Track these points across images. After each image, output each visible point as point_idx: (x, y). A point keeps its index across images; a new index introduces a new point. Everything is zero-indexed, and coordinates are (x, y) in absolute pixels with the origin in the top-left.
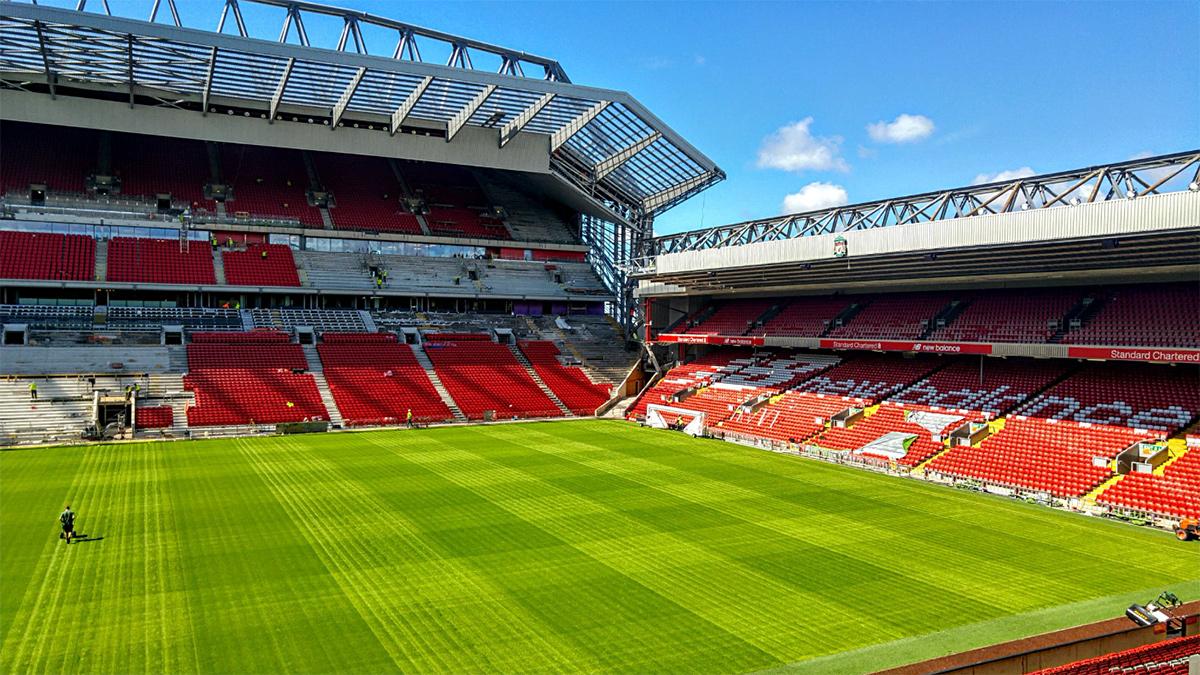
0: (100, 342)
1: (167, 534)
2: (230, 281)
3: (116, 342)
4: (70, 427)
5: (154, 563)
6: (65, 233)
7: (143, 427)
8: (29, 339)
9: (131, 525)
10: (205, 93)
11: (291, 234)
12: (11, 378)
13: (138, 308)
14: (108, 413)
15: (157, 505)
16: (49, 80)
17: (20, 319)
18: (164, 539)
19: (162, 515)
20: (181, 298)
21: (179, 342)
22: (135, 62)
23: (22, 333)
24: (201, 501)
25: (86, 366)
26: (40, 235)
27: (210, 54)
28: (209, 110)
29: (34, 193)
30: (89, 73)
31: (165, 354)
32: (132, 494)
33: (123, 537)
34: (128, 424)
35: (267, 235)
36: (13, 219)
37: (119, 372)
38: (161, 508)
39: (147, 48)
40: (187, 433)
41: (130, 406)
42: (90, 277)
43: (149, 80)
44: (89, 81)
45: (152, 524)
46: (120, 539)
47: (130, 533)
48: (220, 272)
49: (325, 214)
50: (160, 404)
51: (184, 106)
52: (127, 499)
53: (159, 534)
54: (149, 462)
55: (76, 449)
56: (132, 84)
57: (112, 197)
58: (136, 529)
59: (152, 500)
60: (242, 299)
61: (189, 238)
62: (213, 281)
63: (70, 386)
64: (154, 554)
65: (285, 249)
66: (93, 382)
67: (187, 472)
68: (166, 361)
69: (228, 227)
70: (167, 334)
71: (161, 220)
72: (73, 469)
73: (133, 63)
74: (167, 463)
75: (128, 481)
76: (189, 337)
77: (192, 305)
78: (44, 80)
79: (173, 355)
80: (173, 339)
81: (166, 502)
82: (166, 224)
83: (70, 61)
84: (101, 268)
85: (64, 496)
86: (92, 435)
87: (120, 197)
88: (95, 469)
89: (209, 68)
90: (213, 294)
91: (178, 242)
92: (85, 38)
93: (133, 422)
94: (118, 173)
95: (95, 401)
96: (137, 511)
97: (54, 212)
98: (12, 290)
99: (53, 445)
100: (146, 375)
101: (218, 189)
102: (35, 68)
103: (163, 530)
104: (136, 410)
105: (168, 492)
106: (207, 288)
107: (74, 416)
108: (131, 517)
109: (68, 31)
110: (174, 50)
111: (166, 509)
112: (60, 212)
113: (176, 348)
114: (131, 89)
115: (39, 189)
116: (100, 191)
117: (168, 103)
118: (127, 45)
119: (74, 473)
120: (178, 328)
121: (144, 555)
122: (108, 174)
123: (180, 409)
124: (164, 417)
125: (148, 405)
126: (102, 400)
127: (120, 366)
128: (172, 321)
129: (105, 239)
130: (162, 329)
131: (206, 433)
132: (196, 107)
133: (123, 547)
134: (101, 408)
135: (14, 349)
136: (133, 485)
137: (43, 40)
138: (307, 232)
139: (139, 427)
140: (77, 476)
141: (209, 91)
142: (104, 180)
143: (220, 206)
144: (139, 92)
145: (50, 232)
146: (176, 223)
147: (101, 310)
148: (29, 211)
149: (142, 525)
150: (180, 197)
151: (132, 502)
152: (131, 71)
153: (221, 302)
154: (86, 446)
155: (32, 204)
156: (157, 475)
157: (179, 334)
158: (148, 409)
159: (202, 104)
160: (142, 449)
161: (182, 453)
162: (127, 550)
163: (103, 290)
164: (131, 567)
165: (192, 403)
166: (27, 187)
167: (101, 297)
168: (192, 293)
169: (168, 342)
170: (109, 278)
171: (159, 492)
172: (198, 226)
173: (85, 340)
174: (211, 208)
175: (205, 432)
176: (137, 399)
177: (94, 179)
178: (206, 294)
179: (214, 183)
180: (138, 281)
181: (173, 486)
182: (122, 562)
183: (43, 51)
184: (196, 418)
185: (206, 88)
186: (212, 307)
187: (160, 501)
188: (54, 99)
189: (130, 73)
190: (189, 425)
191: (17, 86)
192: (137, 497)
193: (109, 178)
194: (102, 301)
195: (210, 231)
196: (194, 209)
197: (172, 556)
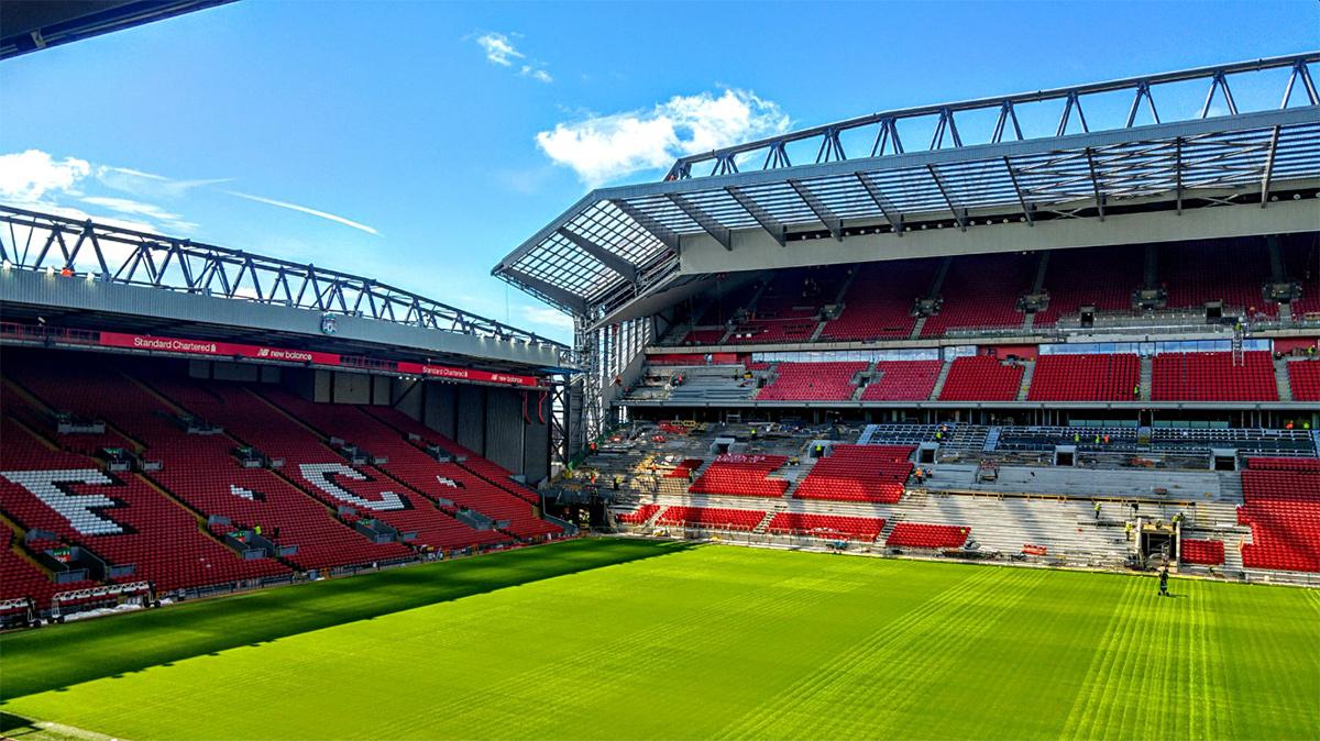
0: (1144, 465)
1: (1216, 690)
2: (1297, 397)
3: (1160, 466)
4: (1113, 553)
5: (1200, 720)
6: (1112, 353)
7: (1188, 561)
8: (1077, 461)
9: (1174, 671)
10: (1264, 181)
12: (1062, 499)
13: (1183, 429)
14: (1152, 542)
15: (1204, 653)
16: (1098, 203)
17: (1069, 440)
18: (1213, 694)
19: (1210, 666)
20: (1234, 417)
21: (1232, 468)
22: (1183, 165)
23: (1071, 455)
24: (1258, 658)
25: (1129, 490)
26: (1088, 356)
27: (1271, 136)
28: (1269, 200)
29: (1084, 315)
30: (1136, 187)
31: (1214, 481)
32: (1176, 636)
33: (1166, 683)
34: (1173, 556)
36: (1065, 343)
37: (1163, 498)
38: (1209, 658)
39: (1197, 148)
40: (1242, 575)
41: (1174, 537)
43: (1196, 183)
44: (1136, 196)
45: (1198, 673)
46: (1163, 684)
47: (1173, 679)
48: (1283, 385)
50: (1209, 537)
51: (1239, 200)
52: (1170, 640)
53: (1206, 687)
54: (1196, 602)
55: (1118, 577)
56: (1180, 189)
57: (1158, 311)
58: (1180, 676)
59: (1198, 646)
60: (1314, 418)
61: (1244, 349)
62: (1275, 397)
63: (1113, 511)
64: (1201, 709)
66: (1136, 507)
67: (1244, 621)
68: (1216, 489)
69: (1294, 333)
70: (1217, 458)
71: (1211, 331)
72: (1115, 597)
73: (1180, 167)
74: (1216, 606)
75: (1172, 621)
76: (1245, 463)
77: (1247, 425)
78: (1094, 204)
79: (1224, 483)
80: (1224, 464)
81: (1215, 652)
82: (1217, 335)
83: (1118, 180)
84: (1145, 387)
85: (1106, 624)
86: (1134, 564)
87: (1165, 310)
88: (1137, 601)
89: (1269, 152)
90: (1275, 412)
91: (1230, 354)
92: (1132, 153)
93: (1178, 555)
94: (1164, 285)
95: (1138, 528)
96: (1181, 656)
97: (1101, 332)
98: (1063, 412)
99: (1097, 570)
100: (1193, 504)
101: (1280, 289)
102: (1085, 194)
103: (1211, 684)
104: (1182, 541)
105: (1217, 640)
106: (1267, 406)
107: (1118, 542)
108: (1175, 663)
109: (1117, 151)
110: (1227, 142)
111: (1215, 660)
112: (1107, 333)
113: (1228, 474)
114: (1179, 194)
115: (1088, 310)
116: (1146, 307)
117: (1221, 201)
118: (1175, 150)
119: (1116, 602)
120: (1231, 452)
121: (1189, 709)
122: (1152, 289)
123: (1233, 546)
124: (1214, 554)
125: (1196, 537)
126: (1145, 528)
127: (1164, 492)
128: (1222, 443)
129: (1150, 357)
130: (1211, 452)
131: (1266, 578)
132: (1254, 198)
133: (1165, 694)
134: (1144, 536)
135: (1064, 469)
136: (1177, 626)
137: (1093, 165)
139: (1184, 562)
140: (1119, 606)
141: (1269, 177)
142: (1149, 294)
143: (1284, 309)
144: (1187, 196)
145: (1097, 353)
146: (1229, 332)
147: (1146, 432)
148: (1080, 334)
149: (1187, 673)
150: (1232, 303)
151: (1175, 644)
152: (1179, 175)
153: (1285, 421)
154: (1129, 575)
155: (1083, 326)
156: (1205, 619)
157: (1233, 458)
158: (1195, 541)
159: (1260, 194)
160: (1188, 587)
161: (1236, 598)
162: (1170, 697)
163: (1148, 410)
164: (1175, 717)
165: (1249, 540)
166: (1078, 311)
167: (1145, 417)
168: (1247, 412)
169: (1218, 468)
170: (1154, 398)
171: (1207, 639)
172: (1255, 334)
173: (1129, 463)
174: (1272, 311)
175: (1267, 576)
176: (1181, 529)
177: (1139, 295)
178: (1265, 412)
179: (1277, 283)
180: (1184, 399)
181: (1223, 634)
182: (1164, 710)
183: (1093, 176)
184: (1252, 557)
185: (1265, 175)
186: (1273, 427)
187: (1208, 649)
188: (1103, 220)
189: (1178, 179)
190: (1245, 565)
191: (1070, 214)
192: (1181, 640)
193: (1155, 292)
194: (1146, 422)
195: (1270, 338)
196: (1250, 314)
197: (1222, 717)
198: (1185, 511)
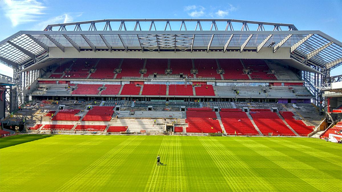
0: (167, 110)
2: (197, 95)
3: (170, 110)
4: (160, 131)
5: (179, 168)
6: (160, 84)
7: (176, 132)
8: (153, 109)
9: (173, 157)
10: (192, 46)
11: (212, 82)
12: (149, 118)
13: (175, 102)
14: (168, 128)
15: (179, 152)
16: (158, 48)
17: (151, 104)
21: (184, 111)
23: (151, 108)
24: (189, 152)
25: (164, 116)
26: (155, 85)
27: (193, 36)
28: (192, 51)
30: (166, 45)
31: (181, 114)
32: (174, 149)
34: (173, 131)
35: (206, 82)
36: (150, 81)
37: (171, 118)
39: (179, 37)
40: (186, 134)
41: (173, 126)
42: (165, 95)
43: (179, 45)
44: (166, 47)
45: (178, 157)
47: (173, 159)
48: (194, 93)
49: (222, 76)
50: (180, 126)
51: (187, 50)
52: (172, 150)
53: (180, 160)
54: (177, 141)
55: (162, 136)
56: (175, 46)
57: (170, 75)
60: (200, 99)
61: (187, 84)
62: (193, 95)
63: (161, 121)
64: (179, 165)
65: (211, 86)
66: (165, 120)
67: (187, 145)
68: (181, 115)
69: (196, 81)
70: (182, 108)
71: (181, 80)
73: (176, 41)
74: (182, 142)
75: (173, 146)
76: (187, 109)
77: (187, 101)
78: (157, 48)
79: (183, 114)
80: (183, 110)
81: (181, 152)
82: (182, 81)
83: (163, 43)
84: (167, 92)
85: (159, 148)
86: (165, 133)
87: (172, 75)
88: (166, 142)
89: (193, 40)
90: (193, 98)
91: (184, 85)
92: (166, 37)
93: (174, 130)
94: (172, 69)
95: (166, 125)
96: (175, 154)
97: (158, 79)
98: (150, 98)
99: (157, 135)
100: (177, 119)
101: (194, 71)
102: (155, 46)
103: (181, 159)
104: (175, 127)
105: (182, 149)
106: (191, 97)
107: (161, 128)
108: (174, 155)
109: (162, 36)
110: (185, 37)
111: (181, 154)
112: (160, 79)
113: (184, 112)
114: (175, 48)
115: (155, 74)
116: (168, 74)
117: (183, 50)
118: (175, 37)
119: (161, 142)
120: (184, 107)
121: (176, 165)
123: (185, 128)
124: (181, 130)
125: (177, 126)
126: (167, 125)
127: (171, 116)
128: (183, 105)
129: (169, 85)
130: (180, 107)
131: (191, 135)
132: (190, 50)
133: (172, 163)
134: (167, 126)
135: (150, 111)
136: (174, 147)
137: (158, 39)
138: (217, 81)
139: (175, 132)
140: (162, 143)
141: (193, 46)
143: (195, 75)
144: (177, 48)
145: (157, 84)
146: (184, 80)
147: (167, 103)
148: (153, 79)
149: (176, 157)
150: (185, 74)
151: (174, 151)
152: (175, 43)
153: (195, 100)
154: (164, 136)
155: (154, 78)
156: (179, 145)
157: (184, 108)
158: (177, 127)
160: (176, 138)
161: (185, 140)
162: (173, 163)
163: (168, 97)
164: (174, 168)
165: (187, 126)
166: (153, 74)
167: (168, 99)
168: (187, 98)
169: (182, 111)
170: (169, 95)
171: (180, 149)
172: (189, 81)
173: (164, 110)
174: (192, 76)
175: (190, 134)
176: (175, 125)
177: (166, 71)
178: (191, 98)
179: (193, 70)
180: (175, 95)
181: (183, 148)
182: (172, 166)
183: (157, 42)
184: (188, 130)
185: (192, 45)
186: (192, 101)
187: (180, 152)
188: (159, 52)
189: (175, 44)
190: (187, 132)
191: (152, 50)
192: (175, 150)
193: (170, 70)
194: (167, 100)
195: (192, 82)
196: (188, 76)
197: (183, 166)
198: (175, 120)
